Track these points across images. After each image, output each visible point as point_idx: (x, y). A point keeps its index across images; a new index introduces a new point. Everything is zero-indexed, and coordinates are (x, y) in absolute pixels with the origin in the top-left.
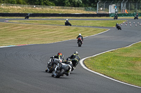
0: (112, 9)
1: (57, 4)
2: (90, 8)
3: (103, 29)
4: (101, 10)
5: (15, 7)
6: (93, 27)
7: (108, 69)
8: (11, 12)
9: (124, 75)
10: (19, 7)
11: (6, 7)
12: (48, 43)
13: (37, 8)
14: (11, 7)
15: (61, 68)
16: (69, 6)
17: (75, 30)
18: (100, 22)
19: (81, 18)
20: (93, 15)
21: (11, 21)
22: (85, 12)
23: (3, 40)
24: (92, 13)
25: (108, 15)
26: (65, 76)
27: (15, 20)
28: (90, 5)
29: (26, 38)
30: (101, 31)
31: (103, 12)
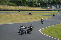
0: (53, 8)
1: (29, 6)
2: (44, 7)
3: (49, 16)
4: (48, 8)
5: (11, 7)
6: (45, 15)
7: (52, 33)
8: (9, 9)
9: (58, 36)
10: (13, 7)
11: (7, 7)
12: (25, 22)
13: (21, 7)
14: (9, 7)
15: (23, 31)
16: (35, 6)
17: (37, 17)
18: (48, 13)
19: (40, 12)
20: (45, 10)
21: (9, 13)
22: (41, 9)
23: (6, 21)
24: (44, 9)
25: (51, 10)
26: (24, 34)
27: (11, 13)
28: (43, 6)
29: (16, 20)
30: (48, 17)
31: (49, 9)
